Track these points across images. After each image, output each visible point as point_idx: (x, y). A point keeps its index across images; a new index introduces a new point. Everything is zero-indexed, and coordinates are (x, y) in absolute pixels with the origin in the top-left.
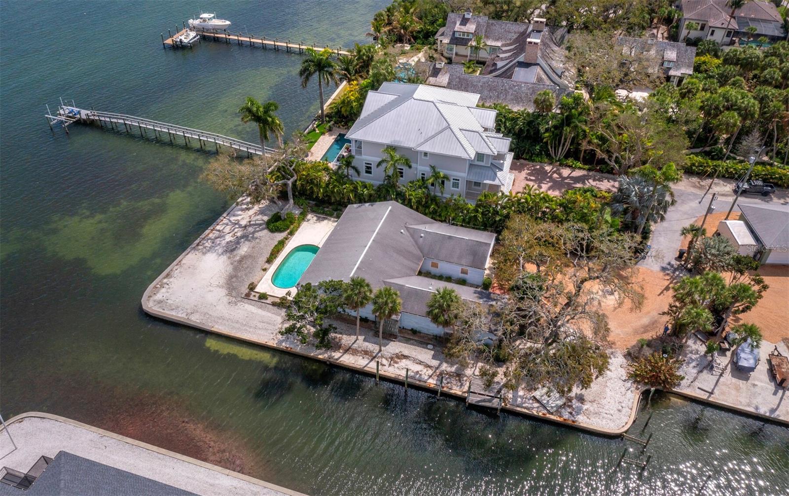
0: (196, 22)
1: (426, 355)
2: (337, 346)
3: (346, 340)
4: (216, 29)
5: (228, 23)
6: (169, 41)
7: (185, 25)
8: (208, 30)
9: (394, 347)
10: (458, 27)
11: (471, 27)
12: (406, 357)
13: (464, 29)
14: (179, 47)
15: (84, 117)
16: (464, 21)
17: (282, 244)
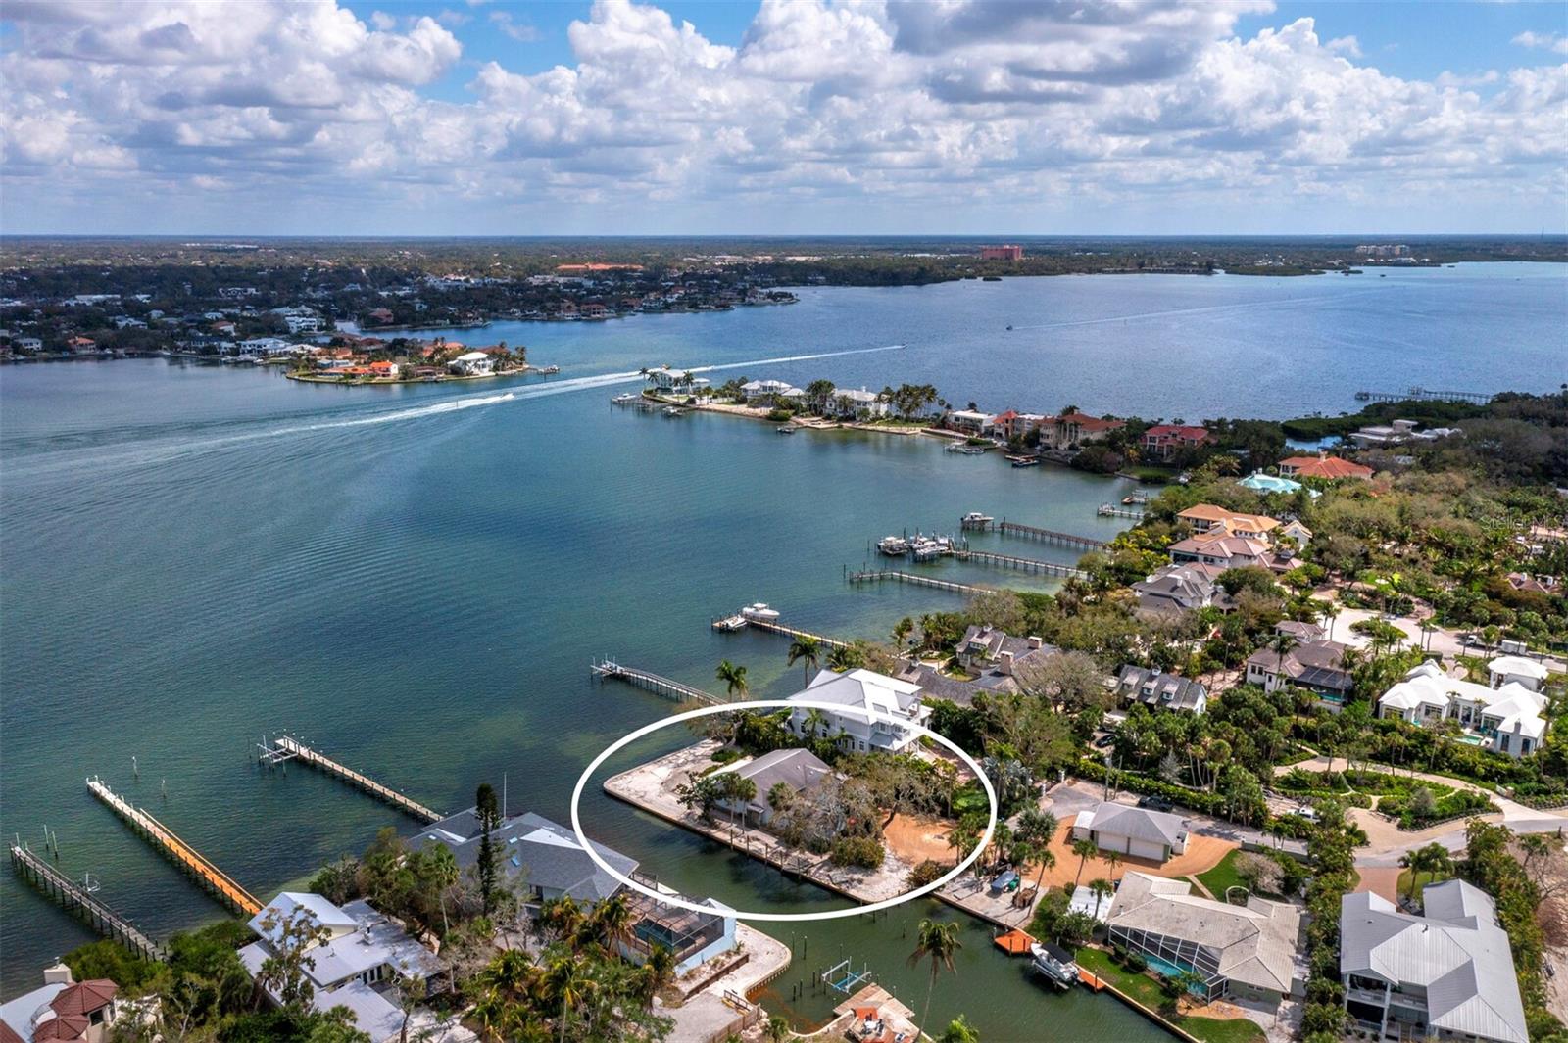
0: (747, 610)
1: (772, 841)
2: (716, 827)
3: (724, 824)
4: (764, 619)
5: (777, 614)
6: (717, 624)
7: (739, 612)
8: (757, 619)
9: (753, 833)
10: (974, 639)
11: (986, 641)
12: (758, 840)
13: (979, 641)
14: (726, 631)
15: (619, 671)
16: (982, 634)
17: (716, 768)
